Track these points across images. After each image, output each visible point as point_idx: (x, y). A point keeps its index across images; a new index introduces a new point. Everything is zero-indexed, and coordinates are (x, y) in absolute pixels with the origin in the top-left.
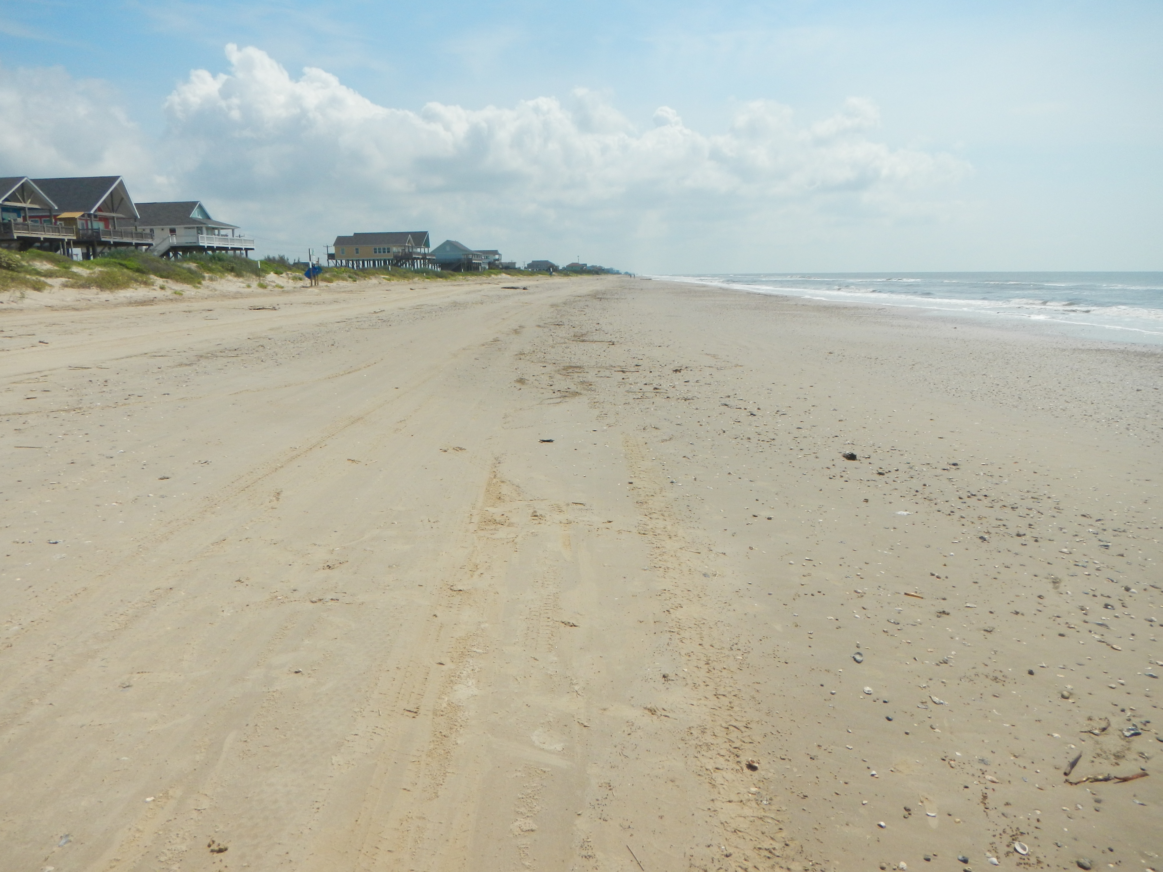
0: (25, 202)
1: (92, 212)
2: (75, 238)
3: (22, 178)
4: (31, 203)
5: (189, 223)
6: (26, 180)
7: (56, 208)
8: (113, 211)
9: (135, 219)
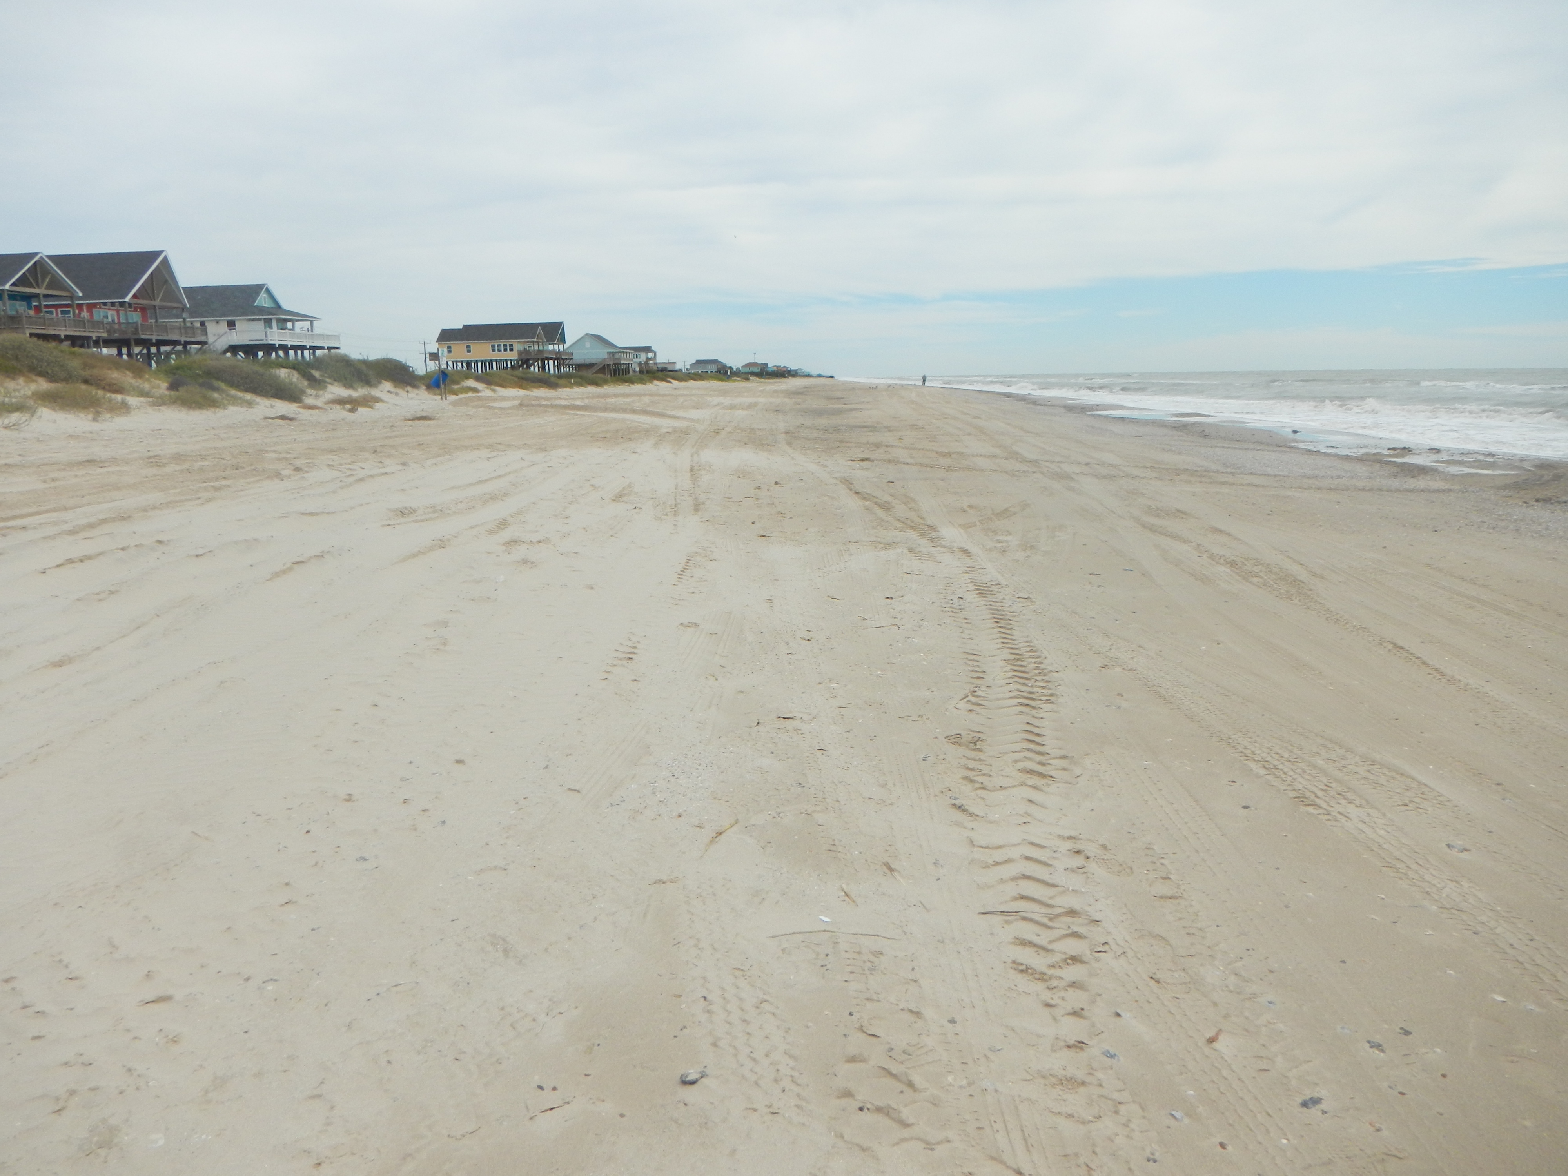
0: (38, 286)
1: (127, 299)
3: (36, 254)
4: (46, 288)
5: (254, 313)
6: (41, 257)
7: (81, 294)
8: (154, 298)
9: (184, 309)
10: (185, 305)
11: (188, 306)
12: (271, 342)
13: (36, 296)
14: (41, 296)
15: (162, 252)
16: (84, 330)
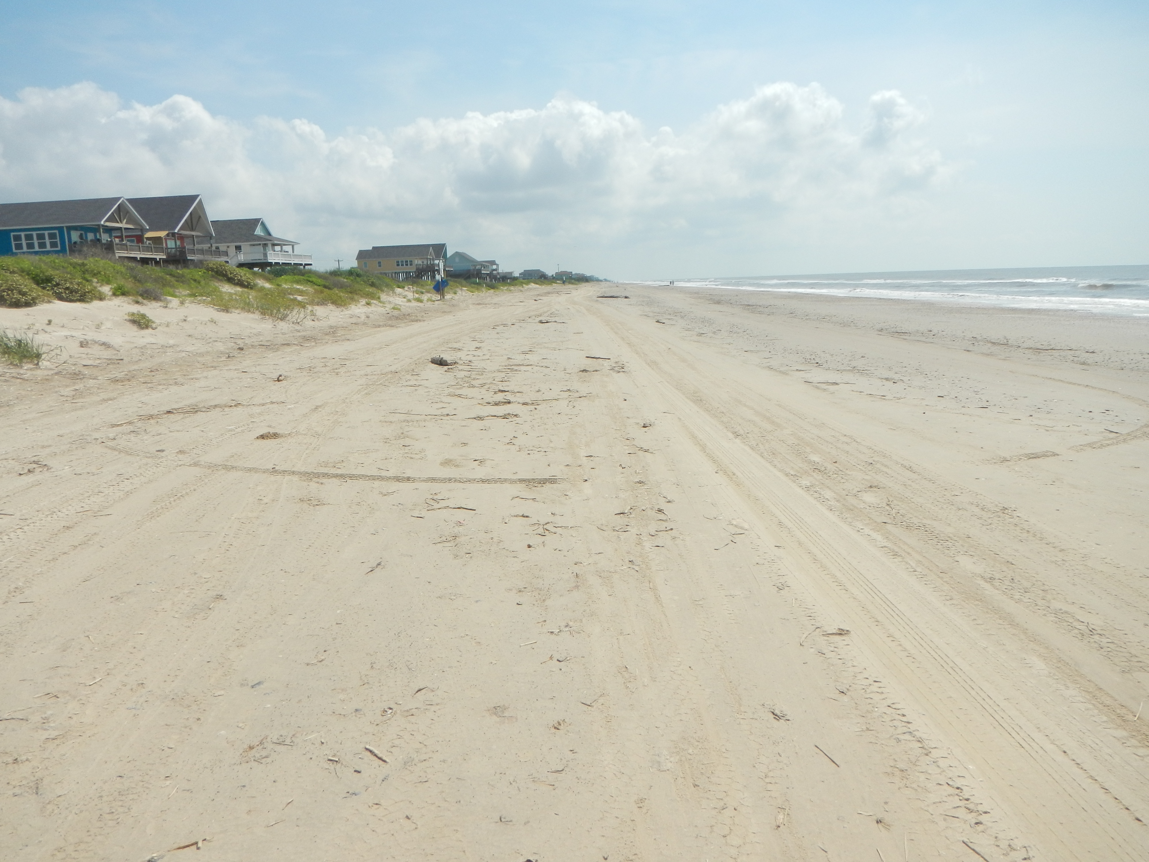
0: (121, 222)
1: (176, 231)
2: (165, 257)
3: (119, 198)
4: (126, 223)
5: (254, 240)
6: (123, 200)
7: (148, 228)
8: (192, 229)
9: (211, 237)
10: (212, 235)
11: (214, 235)
12: (269, 261)
13: (120, 229)
14: (123, 229)
15: (198, 196)
16: (151, 253)
